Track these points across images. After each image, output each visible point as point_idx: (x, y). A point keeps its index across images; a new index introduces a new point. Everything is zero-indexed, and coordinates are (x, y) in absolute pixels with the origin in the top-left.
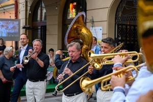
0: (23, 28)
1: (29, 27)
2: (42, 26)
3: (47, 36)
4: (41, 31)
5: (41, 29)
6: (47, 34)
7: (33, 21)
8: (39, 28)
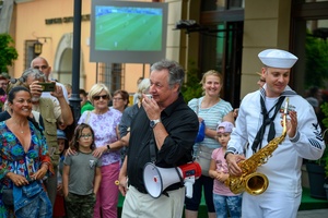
0: (179, 27)
1: (195, 25)
2: (229, 24)
3: (244, 51)
4: (227, 37)
5: (226, 30)
6: (244, 45)
7: (203, 8)
8: (221, 27)
